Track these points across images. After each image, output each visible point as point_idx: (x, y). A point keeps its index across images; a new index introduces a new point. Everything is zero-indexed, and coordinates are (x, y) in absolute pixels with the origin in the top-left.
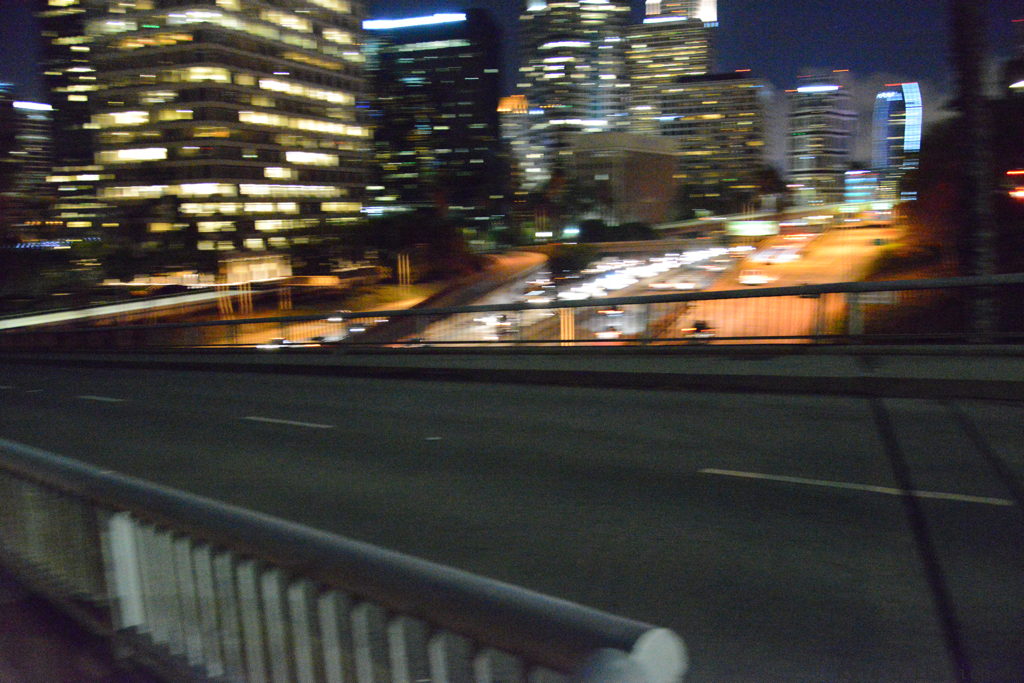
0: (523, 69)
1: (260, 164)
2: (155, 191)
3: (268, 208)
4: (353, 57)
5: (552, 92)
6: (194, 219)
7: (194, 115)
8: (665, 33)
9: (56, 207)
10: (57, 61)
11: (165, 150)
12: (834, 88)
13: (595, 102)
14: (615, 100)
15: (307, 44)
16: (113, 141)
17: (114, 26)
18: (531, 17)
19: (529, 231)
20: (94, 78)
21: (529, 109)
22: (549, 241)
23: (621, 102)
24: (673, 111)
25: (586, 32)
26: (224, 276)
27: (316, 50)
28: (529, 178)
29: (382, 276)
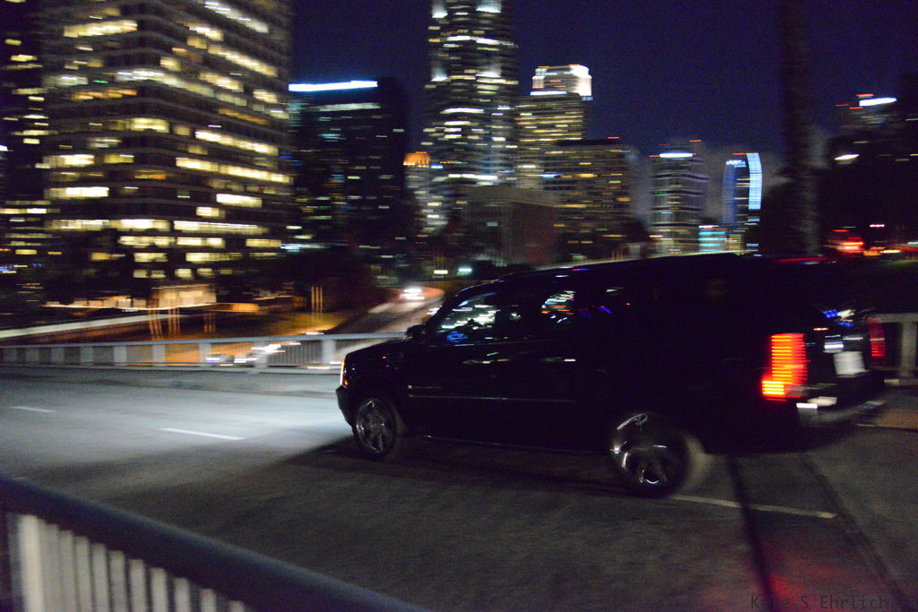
0: (427, 130)
1: (192, 204)
2: (96, 224)
3: (197, 242)
4: (278, 114)
5: (452, 150)
6: (132, 250)
7: (134, 159)
8: (548, 104)
9: (7, 236)
10: (14, 109)
11: (107, 189)
12: (691, 155)
13: (488, 159)
14: (505, 159)
15: (238, 101)
16: (61, 180)
17: (67, 80)
18: (434, 86)
19: (428, 268)
20: (47, 125)
21: (431, 164)
22: (445, 278)
23: (510, 160)
24: (554, 170)
25: (481, 100)
26: (156, 302)
27: (246, 108)
28: (429, 223)
29: (296, 305)
